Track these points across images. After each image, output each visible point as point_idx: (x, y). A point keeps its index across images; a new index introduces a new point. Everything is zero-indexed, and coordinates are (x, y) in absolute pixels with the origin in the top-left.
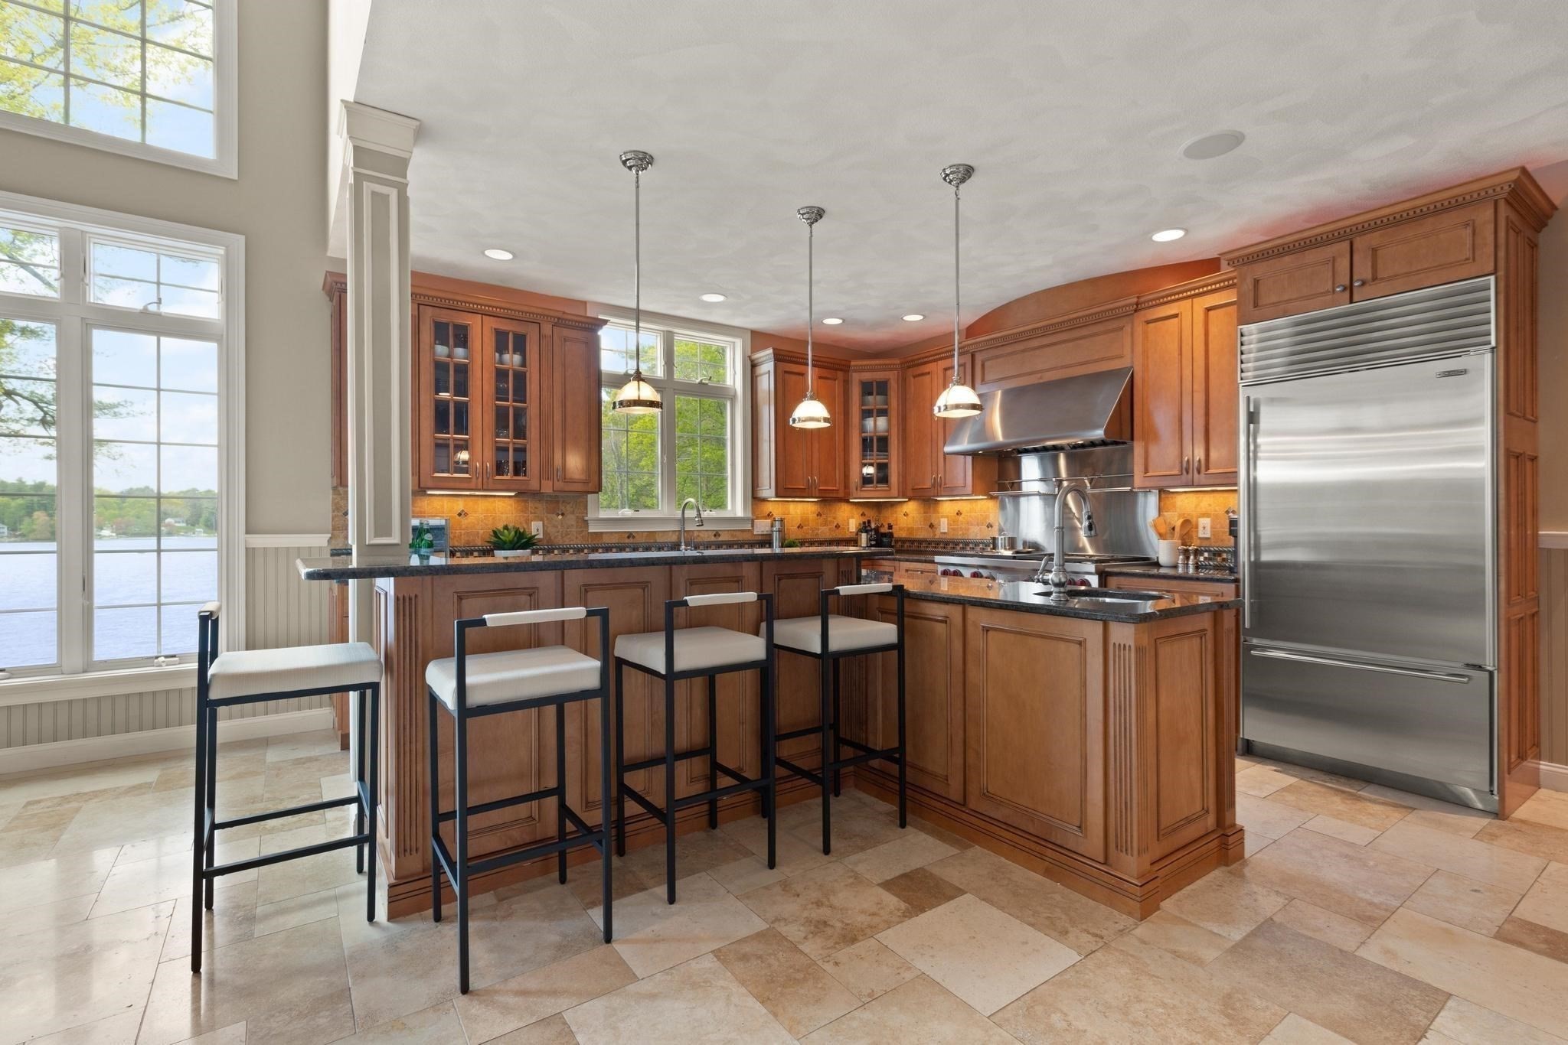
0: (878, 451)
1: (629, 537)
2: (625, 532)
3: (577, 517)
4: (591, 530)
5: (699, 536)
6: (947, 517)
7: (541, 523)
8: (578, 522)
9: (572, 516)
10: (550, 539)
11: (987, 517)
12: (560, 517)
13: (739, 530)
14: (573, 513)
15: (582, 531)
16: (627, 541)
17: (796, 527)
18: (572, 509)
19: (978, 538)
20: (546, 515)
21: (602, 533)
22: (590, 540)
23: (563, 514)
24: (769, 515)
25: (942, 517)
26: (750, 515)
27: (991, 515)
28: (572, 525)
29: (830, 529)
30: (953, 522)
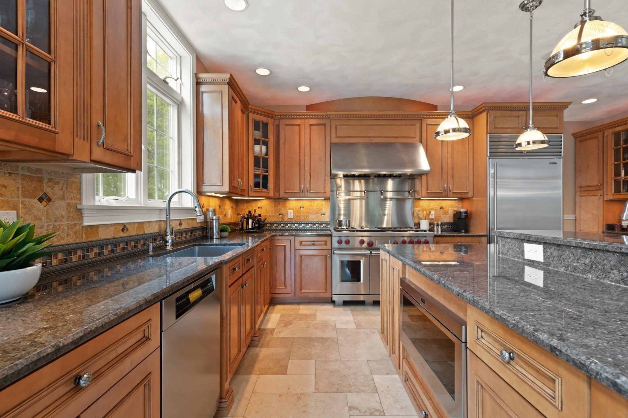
0: (262, 168)
1: (123, 230)
2: (120, 224)
3: (69, 204)
4: (87, 222)
6: (293, 209)
7: (15, 211)
8: (69, 212)
9: (63, 203)
11: (321, 209)
12: (45, 203)
13: (191, 219)
14: (63, 198)
15: (75, 225)
16: (122, 234)
18: (62, 193)
19: (315, 221)
20: (21, 199)
21: (97, 226)
22: (84, 236)
24: (203, 206)
25: (289, 209)
27: (324, 208)
28: (63, 217)
30: (297, 212)
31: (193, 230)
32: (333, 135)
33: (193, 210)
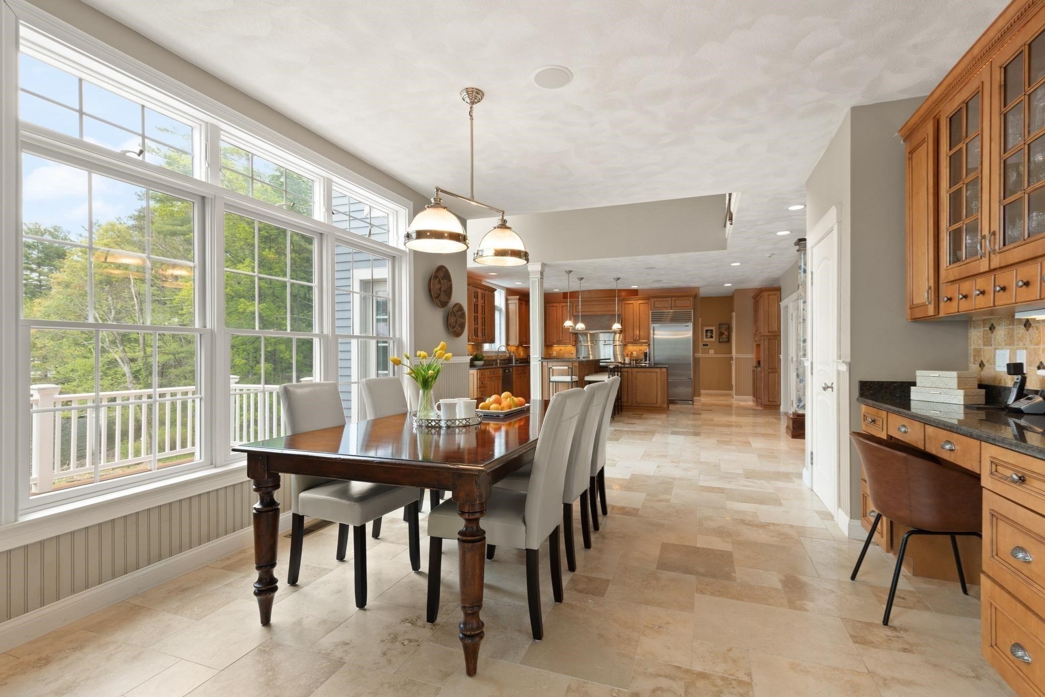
30: (558, 353)
31: (505, 360)
32: (574, 311)
33: (505, 352)
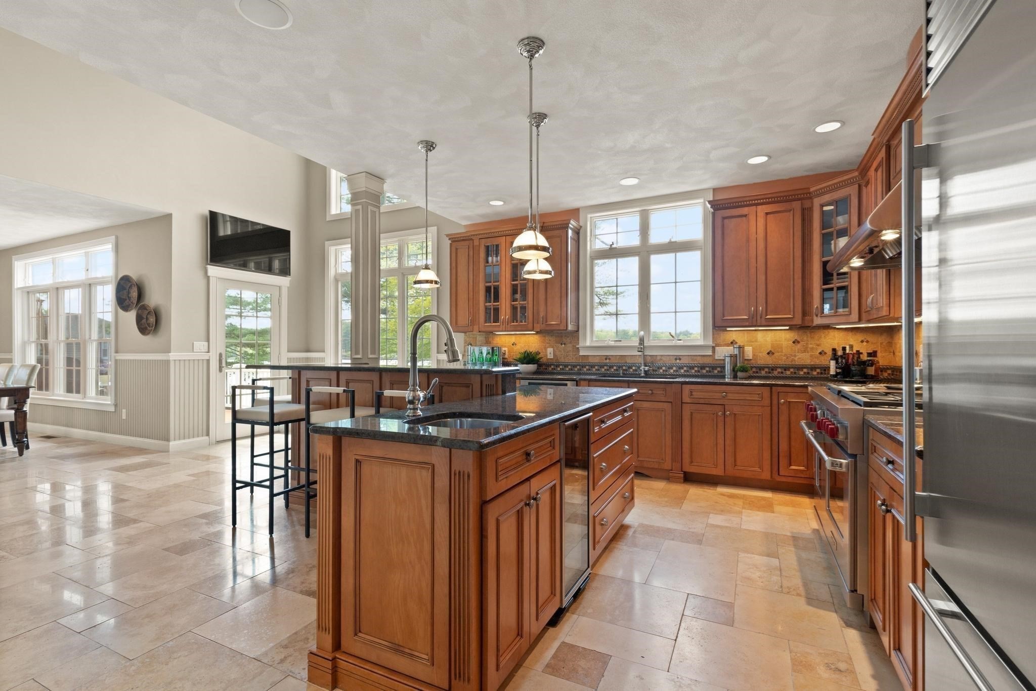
1: (606, 359)
2: (604, 355)
3: (573, 346)
4: (581, 353)
5: (661, 359)
7: (553, 349)
8: (573, 349)
9: (570, 345)
10: (557, 359)
12: (563, 345)
13: (699, 355)
14: (571, 343)
15: (576, 354)
16: (605, 361)
17: (765, 354)
18: (570, 341)
20: (555, 344)
21: (588, 355)
22: (581, 360)
23: (565, 344)
24: (732, 343)
26: (710, 343)
28: (570, 351)
29: (811, 356)
